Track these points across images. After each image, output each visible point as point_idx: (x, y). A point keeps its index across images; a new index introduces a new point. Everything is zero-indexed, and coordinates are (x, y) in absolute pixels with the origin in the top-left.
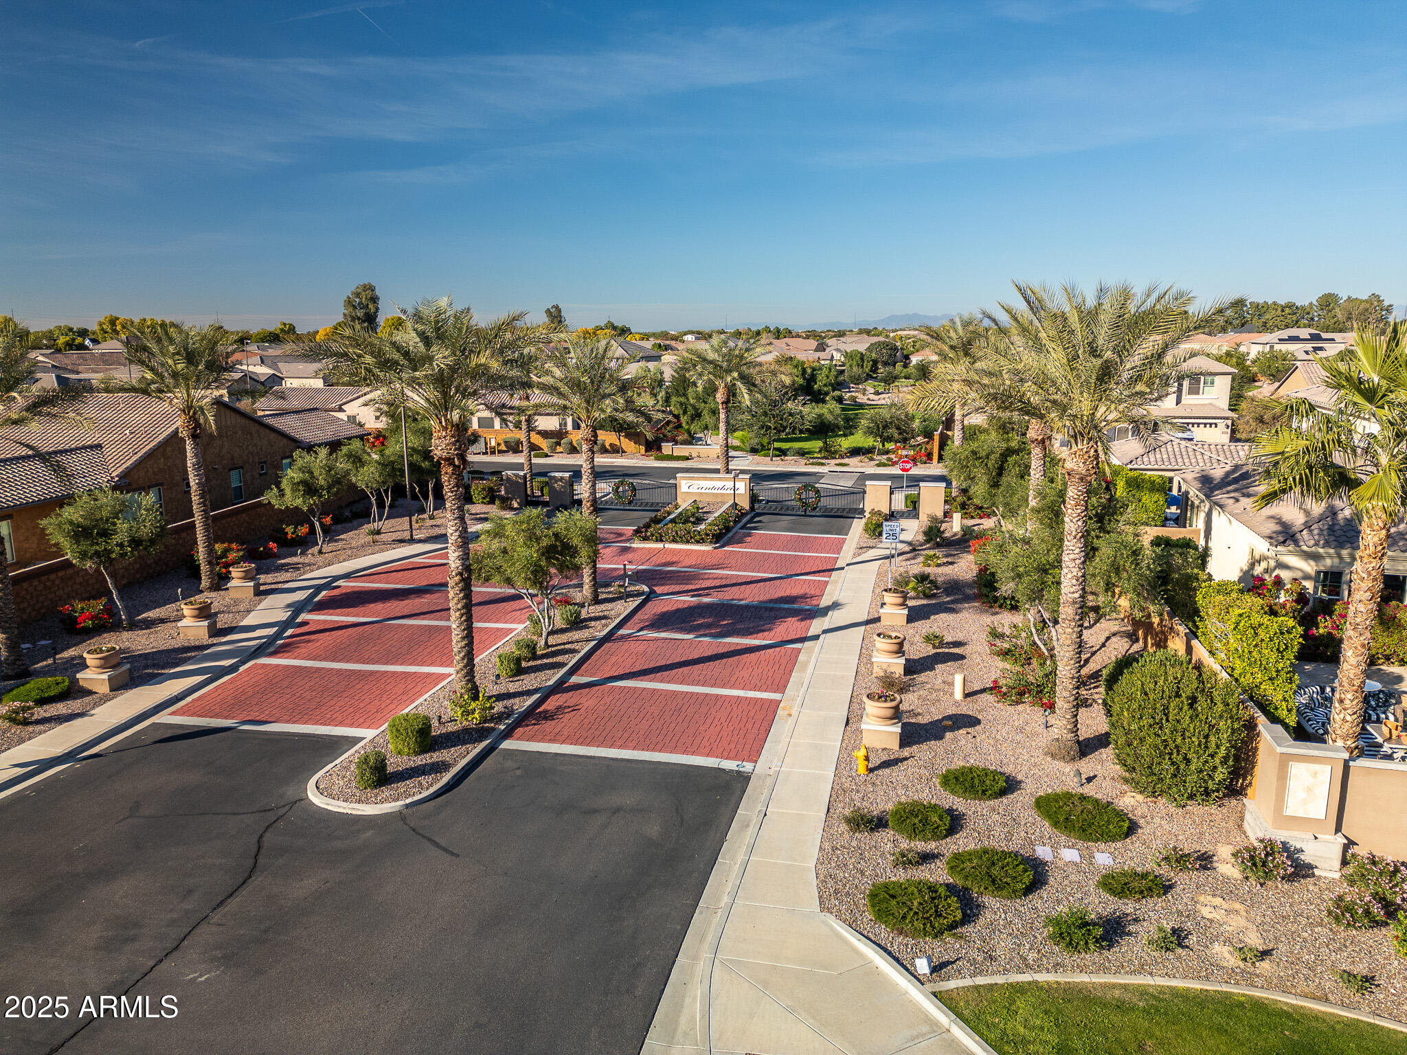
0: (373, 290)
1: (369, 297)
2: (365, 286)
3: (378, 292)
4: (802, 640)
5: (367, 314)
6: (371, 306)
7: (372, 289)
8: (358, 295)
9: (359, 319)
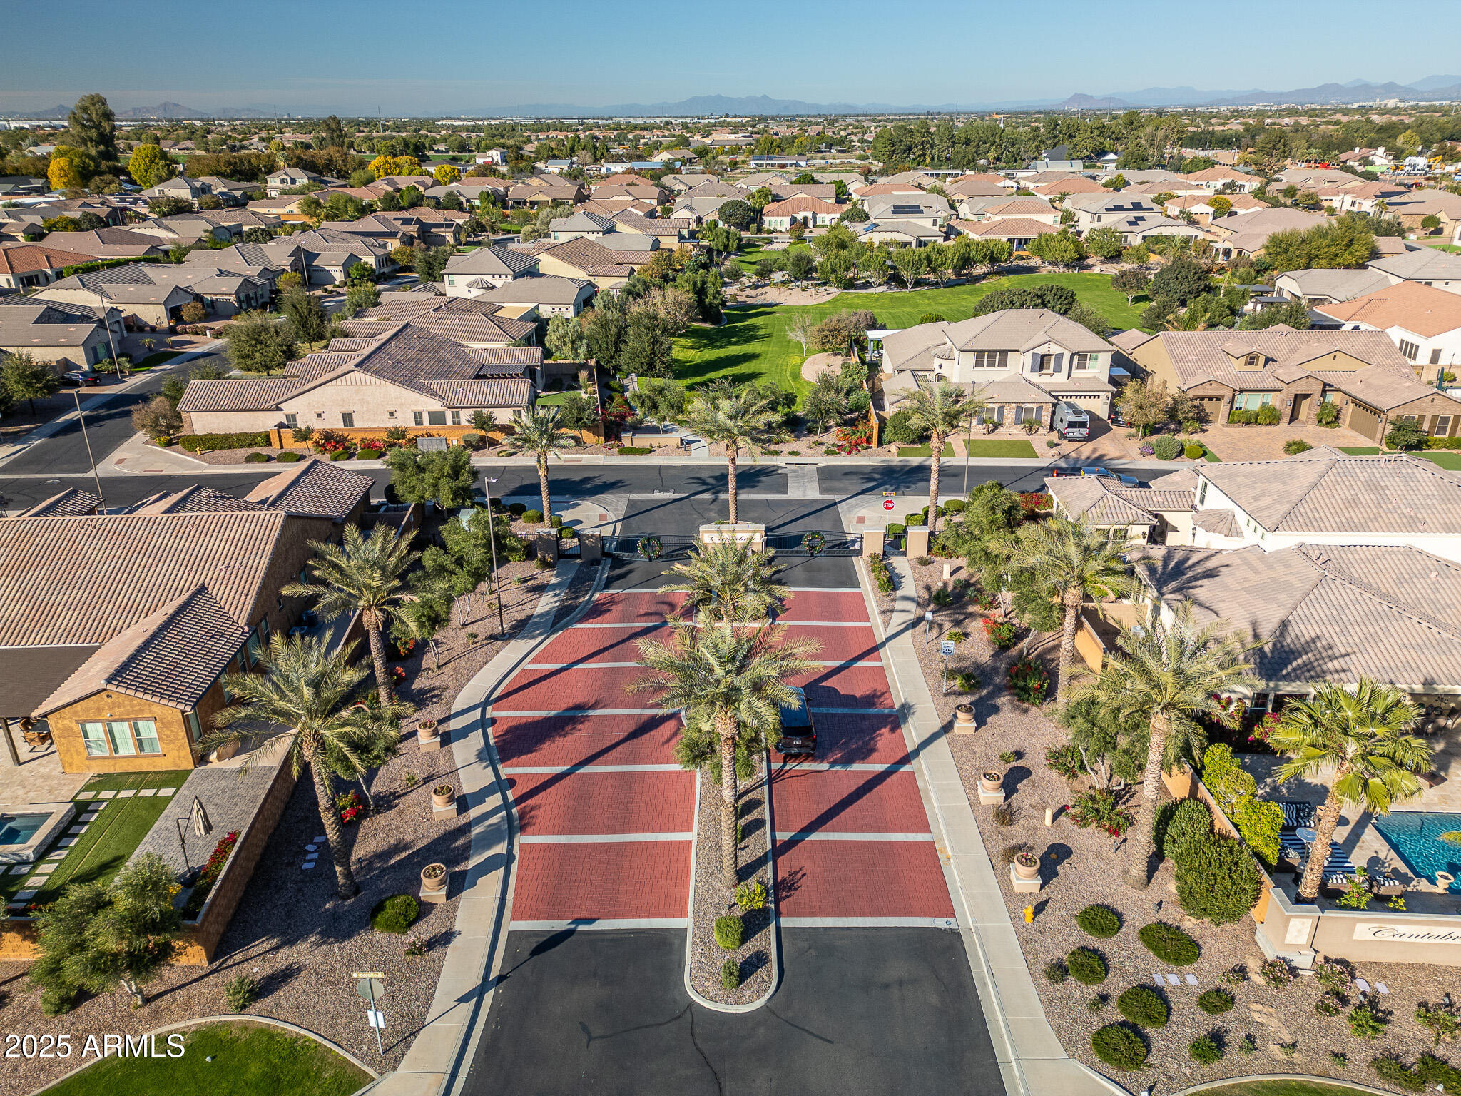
0: (104, 104)
1: (100, 112)
2: (92, 98)
3: (111, 106)
4: (906, 759)
5: (101, 135)
6: (105, 124)
7: (103, 102)
8: (85, 110)
9: (91, 140)
